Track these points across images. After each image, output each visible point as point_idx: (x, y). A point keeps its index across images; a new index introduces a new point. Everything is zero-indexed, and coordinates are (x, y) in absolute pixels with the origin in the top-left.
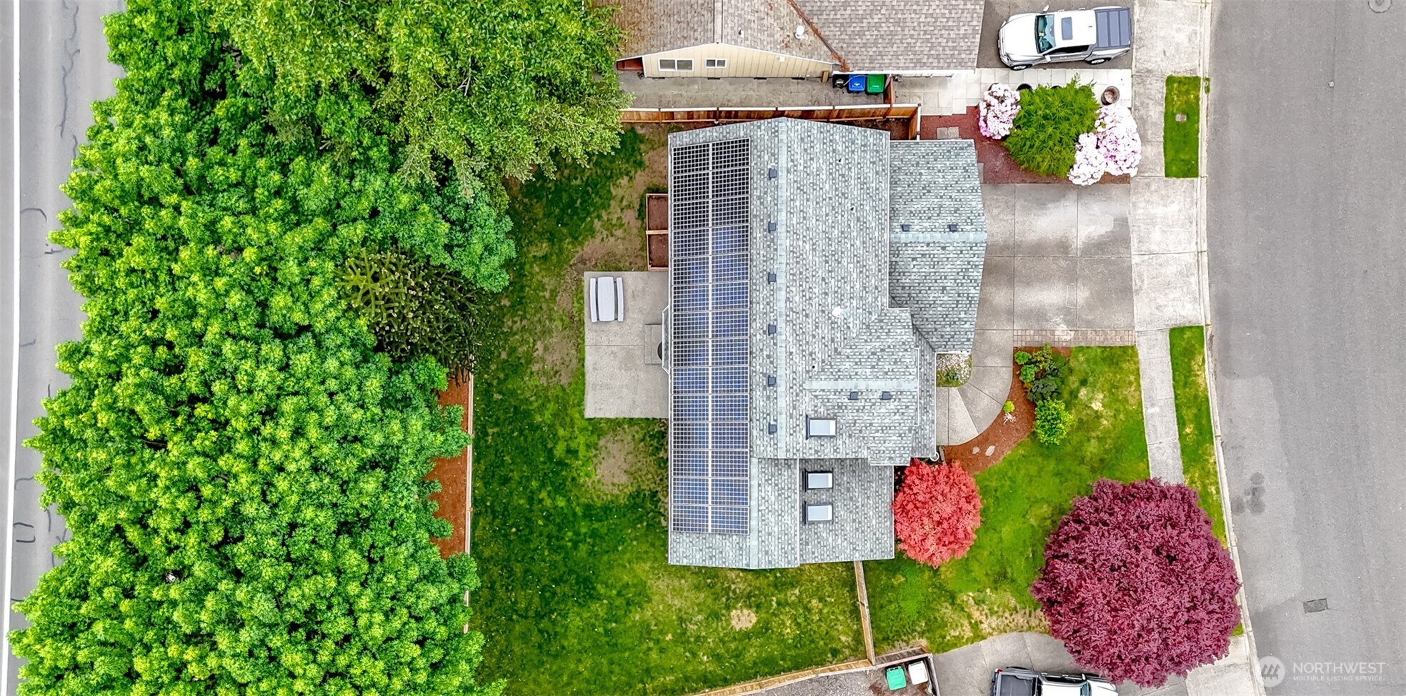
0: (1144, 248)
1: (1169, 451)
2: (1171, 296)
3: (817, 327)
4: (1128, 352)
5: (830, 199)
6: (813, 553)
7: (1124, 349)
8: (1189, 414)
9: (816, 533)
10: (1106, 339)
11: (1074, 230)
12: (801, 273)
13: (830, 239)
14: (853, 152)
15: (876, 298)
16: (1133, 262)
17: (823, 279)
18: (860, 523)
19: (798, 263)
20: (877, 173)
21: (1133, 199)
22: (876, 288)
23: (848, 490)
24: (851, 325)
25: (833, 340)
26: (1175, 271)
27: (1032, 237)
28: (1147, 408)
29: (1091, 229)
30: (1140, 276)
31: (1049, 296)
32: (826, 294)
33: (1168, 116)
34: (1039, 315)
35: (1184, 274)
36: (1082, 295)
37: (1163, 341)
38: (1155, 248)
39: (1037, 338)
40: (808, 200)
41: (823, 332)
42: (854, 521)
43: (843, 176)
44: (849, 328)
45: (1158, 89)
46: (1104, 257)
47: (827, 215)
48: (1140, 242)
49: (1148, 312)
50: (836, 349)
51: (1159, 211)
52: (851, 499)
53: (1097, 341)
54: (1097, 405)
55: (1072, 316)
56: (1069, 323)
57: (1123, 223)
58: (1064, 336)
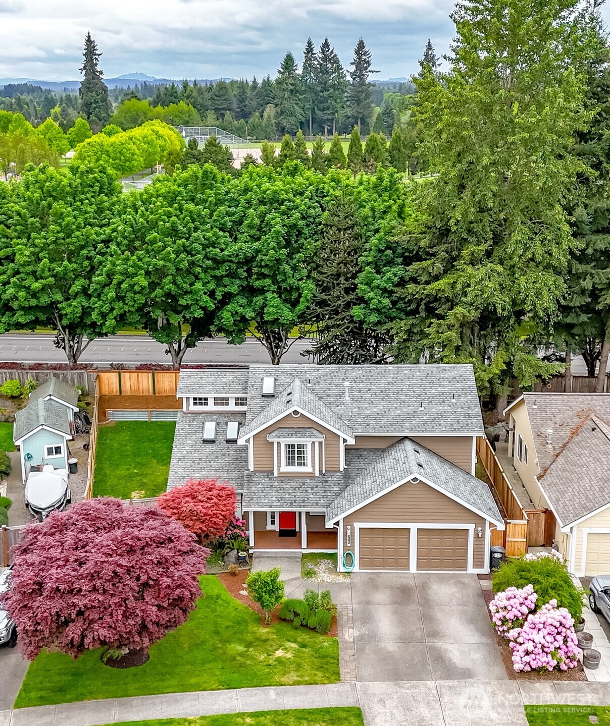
0: (443, 690)
1: (228, 706)
2: (395, 711)
3: (336, 386)
4: (335, 676)
5: (426, 394)
6: (182, 429)
7: (338, 673)
8: (266, 720)
9: (196, 432)
10: (346, 662)
11: (451, 641)
12: (372, 376)
13: (398, 393)
14: (462, 408)
15: (360, 424)
16: (428, 682)
17: (369, 390)
18: (198, 464)
19: (378, 374)
20: (452, 425)
21: (494, 682)
22: (368, 425)
23: (224, 455)
24: (339, 407)
25: (328, 396)
26: (423, 714)
27: (439, 615)
28: (274, 690)
29: (455, 652)
30: (415, 687)
31: (386, 624)
32: (360, 391)
34: (366, 618)
36: (390, 646)
37: (349, 702)
38: (445, 699)
39: (345, 618)
40: (421, 379)
41: (334, 389)
42: (200, 459)
43: (443, 402)
44: (338, 406)
46: (429, 661)
47: (414, 392)
48: (450, 687)
49: (377, 692)
50: (322, 398)
51: (487, 703)
52: (217, 457)
53: (345, 655)
54: (279, 653)
55: (368, 640)
56: (361, 638)
57: (466, 674)
58: (348, 634)
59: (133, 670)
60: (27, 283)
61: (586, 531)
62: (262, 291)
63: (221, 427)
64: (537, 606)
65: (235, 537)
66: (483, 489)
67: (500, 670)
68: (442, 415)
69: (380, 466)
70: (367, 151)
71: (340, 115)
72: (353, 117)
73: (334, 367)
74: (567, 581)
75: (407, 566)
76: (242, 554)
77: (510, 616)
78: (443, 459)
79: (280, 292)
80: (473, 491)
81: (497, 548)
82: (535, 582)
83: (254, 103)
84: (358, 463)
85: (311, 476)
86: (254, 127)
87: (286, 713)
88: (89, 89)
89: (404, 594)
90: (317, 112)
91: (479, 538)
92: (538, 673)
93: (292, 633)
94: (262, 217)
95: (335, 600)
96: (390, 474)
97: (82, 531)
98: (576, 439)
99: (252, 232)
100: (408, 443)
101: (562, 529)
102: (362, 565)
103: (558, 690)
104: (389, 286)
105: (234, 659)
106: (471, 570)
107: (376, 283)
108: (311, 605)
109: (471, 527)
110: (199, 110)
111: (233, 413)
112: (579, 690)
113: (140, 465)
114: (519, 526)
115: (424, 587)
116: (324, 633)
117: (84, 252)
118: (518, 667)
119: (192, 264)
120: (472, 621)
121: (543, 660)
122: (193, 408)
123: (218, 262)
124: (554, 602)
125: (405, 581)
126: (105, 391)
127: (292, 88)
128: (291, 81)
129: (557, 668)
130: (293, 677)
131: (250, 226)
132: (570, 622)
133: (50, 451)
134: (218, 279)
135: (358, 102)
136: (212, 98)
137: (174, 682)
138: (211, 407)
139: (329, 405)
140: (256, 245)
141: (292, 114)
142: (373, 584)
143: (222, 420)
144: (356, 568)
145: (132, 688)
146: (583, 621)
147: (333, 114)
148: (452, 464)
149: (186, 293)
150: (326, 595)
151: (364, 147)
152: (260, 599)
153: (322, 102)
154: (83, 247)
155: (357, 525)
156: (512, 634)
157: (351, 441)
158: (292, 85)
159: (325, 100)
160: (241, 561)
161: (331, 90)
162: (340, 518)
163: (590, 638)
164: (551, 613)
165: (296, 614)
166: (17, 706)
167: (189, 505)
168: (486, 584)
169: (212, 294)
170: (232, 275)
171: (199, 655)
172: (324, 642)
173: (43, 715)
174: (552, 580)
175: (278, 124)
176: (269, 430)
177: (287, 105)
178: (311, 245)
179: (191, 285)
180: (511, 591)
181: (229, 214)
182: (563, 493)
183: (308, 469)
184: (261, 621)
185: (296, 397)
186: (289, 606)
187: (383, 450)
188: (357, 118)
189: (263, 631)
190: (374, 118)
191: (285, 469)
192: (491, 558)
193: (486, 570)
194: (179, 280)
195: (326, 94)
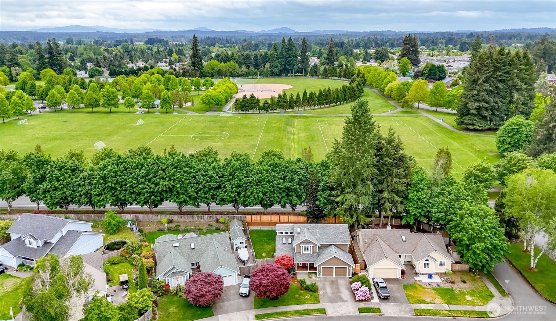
0: (341, 304)
2: (331, 309)
4: (319, 302)
5: (337, 232)
8: (306, 311)
9: (281, 241)
10: (321, 299)
11: (343, 294)
12: (323, 227)
13: (330, 232)
14: (345, 236)
15: (321, 241)
16: (338, 303)
17: (323, 231)
18: (282, 250)
19: (325, 227)
20: (343, 241)
21: (352, 303)
22: (323, 241)
24: (316, 237)
26: (338, 310)
27: (340, 288)
28: (307, 305)
29: (344, 296)
30: (336, 304)
31: (329, 290)
32: (321, 232)
33: (372, 308)
34: (324, 288)
35: (337, 312)
36: (330, 295)
37: (322, 307)
38: (342, 306)
39: (320, 289)
40: (336, 228)
43: (341, 235)
45: (377, 306)
46: (338, 298)
47: (334, 232)
48: (343, 304)
49: (328, 305)
50: (312, 234)
51: (350, 307)
52: (287, 248)
53: (320, 297)
54: (306, 297)
55: (325, 294)
56: (324, 293)
57: (346, 301)
58: (321, 292)
59: (276, 301)
60: (230, 194)
61: (373, 267)
62: (292, 196)
63: (287, 240)
64: (361, 286)
65: (292, 268)
66: (350, 256)
67: (353, 300)
68: (341, 238)
69: (326, 252)
70: (309, 98)
71: (296, 67)
72: (301, 68)
73: (314, 225)
74: (368, 281)
75: (333, 275)
76: (295, 273)
77: (355, 289)
78: (341, 249)
79: (296, 196)
80: (348, 257)
81: (353, 271)
82: (361, 281)
83: (261, 61)
84: (321, 251)
85: (310, 254)
86: (261, 72)
87: (310, 310)
88: (195, 57)
89: (332, 283)
90: (287, 66)
91: (349, 269)
92: (361, 301)
93: (308, 292)
94: (292, 176)
95: (317, 284)
96: (329, 255)
97: (267, 272)
98: (373, 242)
99: (289, 180)
100: (333, 245)
101: (368, 267)
102: (322, 276)
103: (365, 304)
104: (326, 197)
105: (297, 298)
106: (347, 276)
107: (323, 196)
108: (312, 286)
109: (347, 267)
110: (238, 64)
111: (289, 236)
112: (369, 304)
113: (262, 245)
114: (358, 266)
115: (337, 281)
116: (316, 292)
117: (244, 185)
118: (357, 300)
119: (274, 190)
120: (347, 289)
121: (362, 298)
122: (279, 234)
123: (280, 189)
124: (365, 286)
125: (332, 279)
126: (247, 220)
127: (276, 56)
128: (276, 54)
129: (365, 300)
130: (310, 302)
131: (289, 178)
132: (368, 290)
133: (241, 243)
134: (280, 193)
135: (303, 62)
136: (244, 59)
137: (285, 303)
138: (284, 234)
139: (314, 236)
140: (290, 184)
141: (277, 67)
142: (325, 280)
143: (287, 238)
144: (321, 276)
145: (277, 305)
146: (371, 289)
147: (293, 67)
148: (343, 250)
149: (272, 197)
150: (315, 283)
151: (308, 96)
152: (301, 285)
153: (288, 62)
154: (244, 184)
155: (322, 267)
156: (356, 292)
157: (320, 246)
158: (277, 55)
159: (290, 61)
160: (294, 274)
161: (292, 57)
162: (318, 265)
163: (372, 293)
164: (364, 288)
165: (309, 288)
166: (254, 309)
167: (283, 262)
168: (351, 280)
169: (278, 197)
170: (284, 191)
171: (289, 297)
172: (315, 294)
173: (260, 310)
174: (364, 281)
175: (271, 71)
176: (301, 243)
177: (275, 63)
178: (304, 183)
179: (273, 195)
180: (356, 283)
181: (283, 174)
182: (369, 258)
183: (309, 252)
184: (301, 289)
185: (306, 234)
186: (307, 286)
187: (327, 247)
188: (303, 68)
189: (302, 292)
190: (310, 69)
191: (304, 252)
192: (352, 274)
193: (351, 276)
194: (271, 194)
195: (290, 59)
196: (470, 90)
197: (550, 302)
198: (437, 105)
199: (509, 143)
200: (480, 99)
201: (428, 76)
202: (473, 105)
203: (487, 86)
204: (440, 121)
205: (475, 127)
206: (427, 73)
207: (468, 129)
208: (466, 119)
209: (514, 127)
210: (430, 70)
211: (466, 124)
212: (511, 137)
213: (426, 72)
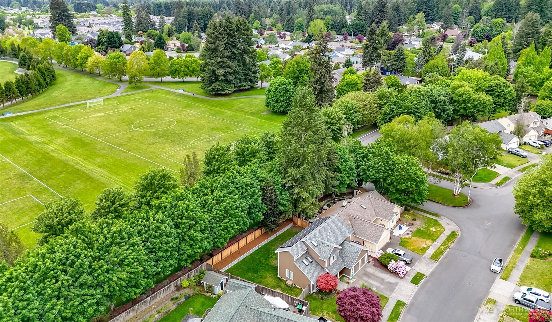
2: (402, 297)
11: (386, 279)
21: (402, 281)
29: (390, 281)
30: (396, 291)
33: (416, 276)
35: (407, 296)
38: (402, 289)
46: (390, 285)
48: (399, 287)
49: (395, 296)
51: (406, 285)
62: (254, 212)
130: (383, 303)
196: (213, 57)
197: (456, 207)
198: (159, 75)
199: (283, 101)
200: (224, 65)
201: (109, 44)
202: (220, 72)
203: (227, 54)
204: (181, 91)
205: (226, 91)
206: (105, 42)
207: (220, 95)
208: (216, 85)
209: (283, 87)
210: (109, 38)
211: (217, 90)
212: (283, 96)
213: (104, 40)
